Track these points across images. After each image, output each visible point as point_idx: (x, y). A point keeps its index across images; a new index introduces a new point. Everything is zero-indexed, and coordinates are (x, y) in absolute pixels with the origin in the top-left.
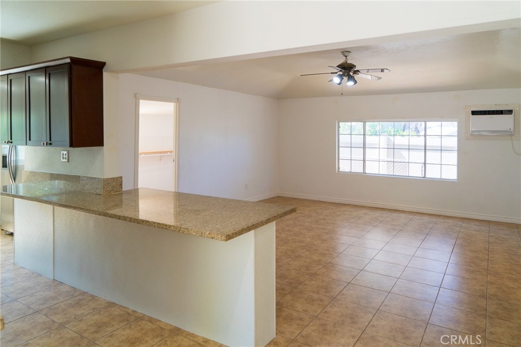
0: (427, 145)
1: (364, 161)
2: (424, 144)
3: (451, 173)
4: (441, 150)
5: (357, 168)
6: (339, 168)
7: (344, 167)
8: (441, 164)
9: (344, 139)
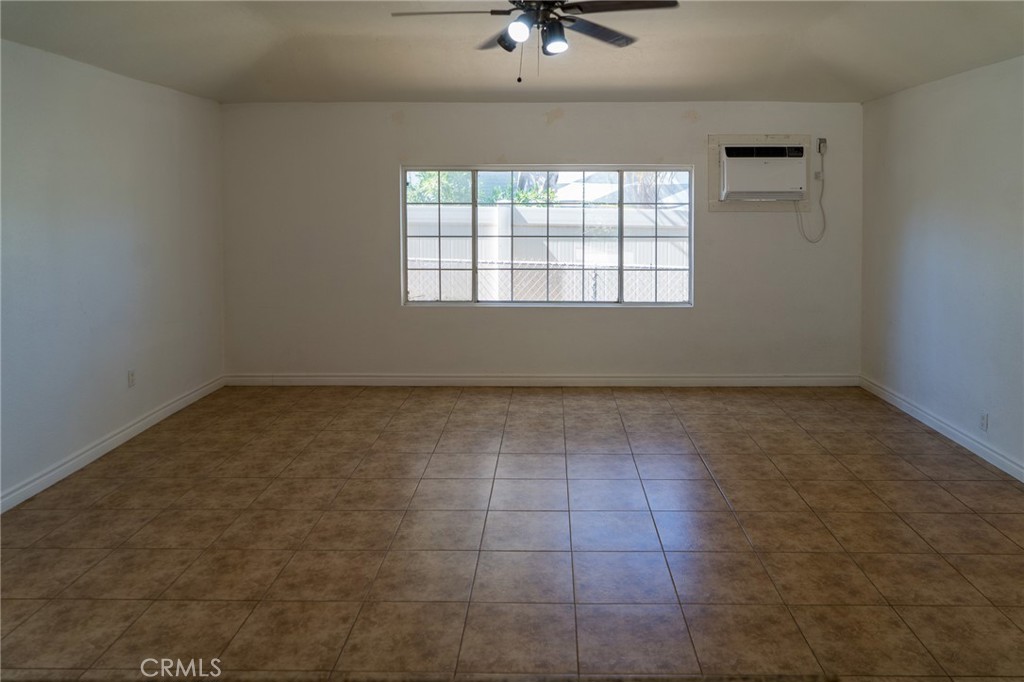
0: (625, 224)
1: (475, 270)
2: (617, 223)
3: (676, 289)
4: (656, 237)
5: (457, 290)
6: (407, 293)
7: (420, 288)
8: (656, 270)
9: (418, 216)
